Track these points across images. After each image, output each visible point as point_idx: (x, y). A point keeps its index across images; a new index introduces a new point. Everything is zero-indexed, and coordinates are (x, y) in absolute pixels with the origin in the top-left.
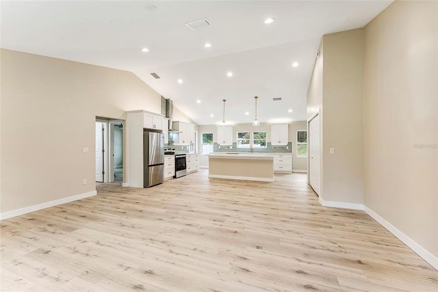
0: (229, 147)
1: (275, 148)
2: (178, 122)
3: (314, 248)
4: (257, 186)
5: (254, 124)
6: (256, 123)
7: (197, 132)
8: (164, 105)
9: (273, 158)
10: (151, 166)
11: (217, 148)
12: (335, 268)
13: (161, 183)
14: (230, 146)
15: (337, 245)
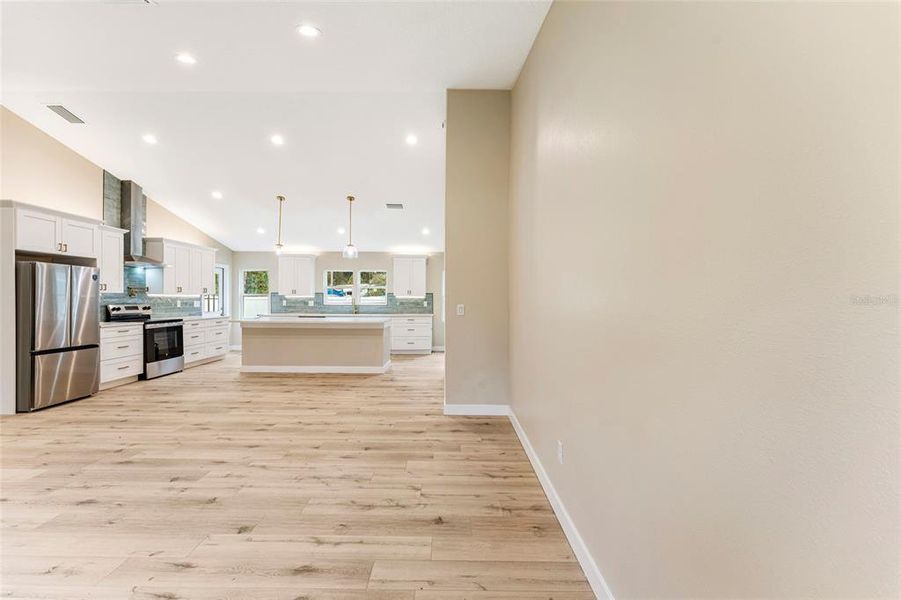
0: (306, 303)
1: (402, 303)
2: (160, 240)
3: (370, 507)
4: (342, 386)
5: (346, 253)
6: (351, 252)
7: (227, 268)
8: (116, 195)
9: (382, 324)
10: (41, 353)
11: (280, 305)
12: (384, 544)
13: (89, 396)
14: (310, 299)
15: (419, 493)
